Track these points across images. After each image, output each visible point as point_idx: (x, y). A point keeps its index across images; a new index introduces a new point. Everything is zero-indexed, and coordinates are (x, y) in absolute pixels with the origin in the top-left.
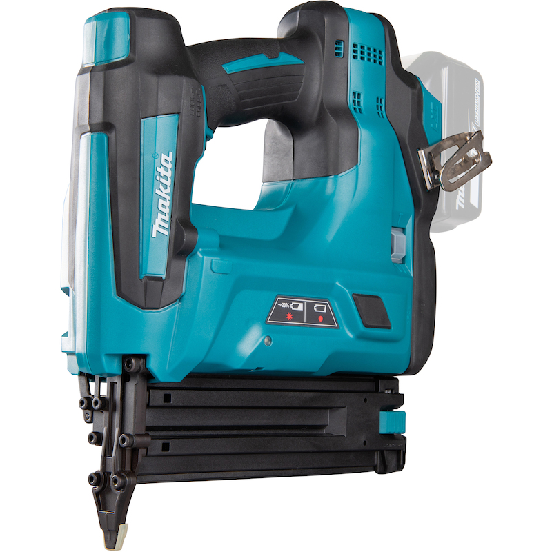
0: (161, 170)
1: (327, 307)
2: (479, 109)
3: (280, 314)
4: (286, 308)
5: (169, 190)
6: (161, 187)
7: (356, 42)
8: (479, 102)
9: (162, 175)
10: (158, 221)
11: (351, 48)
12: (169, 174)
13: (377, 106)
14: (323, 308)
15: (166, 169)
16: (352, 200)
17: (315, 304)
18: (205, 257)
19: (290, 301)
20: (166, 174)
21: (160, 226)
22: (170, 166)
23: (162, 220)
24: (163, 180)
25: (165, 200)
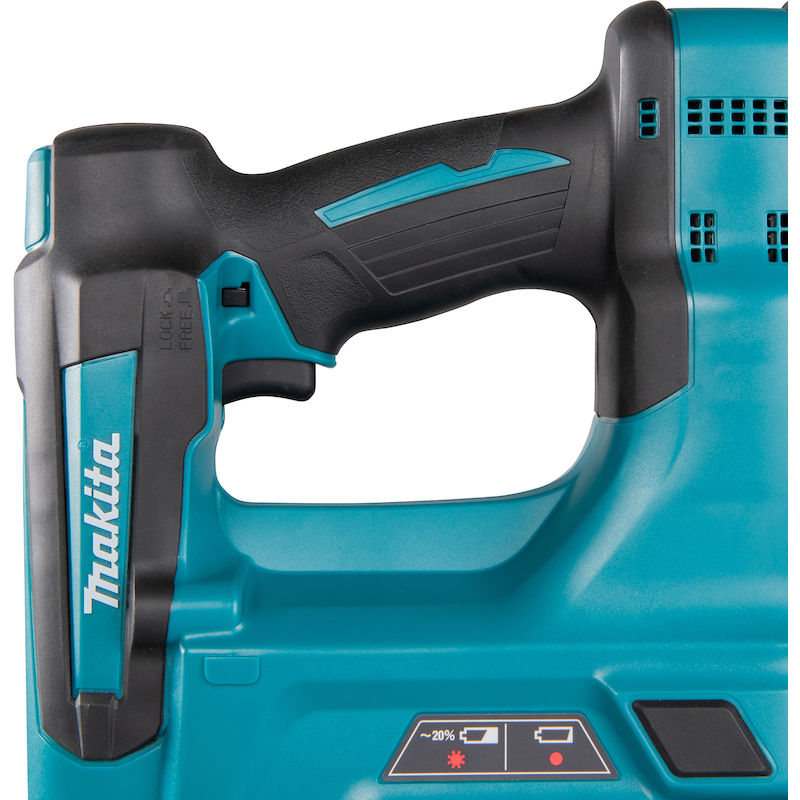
0: (95, 475)
1: (576, 726)
4: (446, 743)
5: (115, 513)
6: (96, 509)
7: (695, 96)
9: (96, 483)
10: (94, 580)
11: (681, 112)
12: (114, 480)
13: (770, 233)
14: (564, 735)
15: (106, 471)
16: (668, 471)
17: (536, 726)
18: (192, 651)
19: (461, 727)
20: (106, 480)
21: (99, 589)
22: (114, 463)
23: (103, 576)
24: (98, 495)
25: (108, 534)
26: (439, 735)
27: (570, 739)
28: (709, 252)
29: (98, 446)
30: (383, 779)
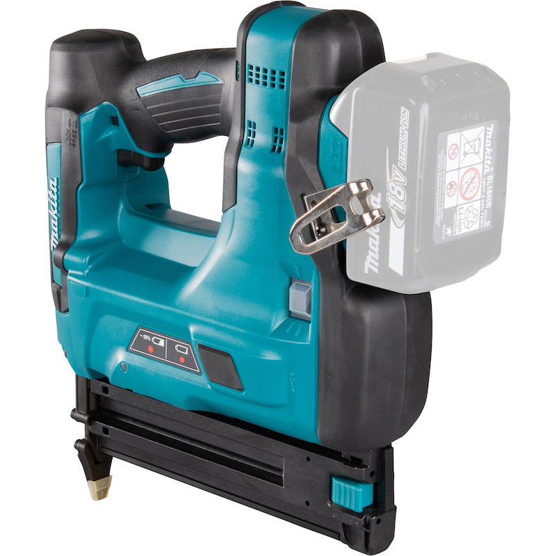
1: (189, 349)
2: (405, 148)
3: (141, 345)
4: (147, 341)
7: (251, 63)
13: (275, 137)
14: (184, 350)
17: (176, 343)
18: (70, 277)
19: (152, 335)
22: (55, 190)
23: (55, 237)
24: (52, 202)
26: (146, 337)
27: (186, 353)
28: (252, 142)
30: (128, 350)
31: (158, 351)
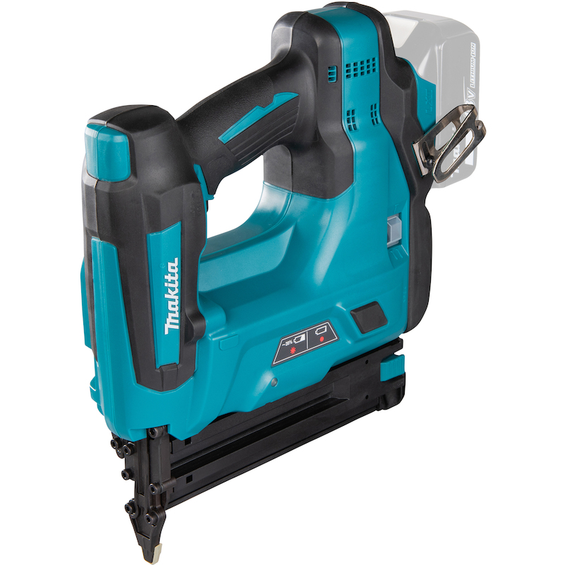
0: (169, 277)
1: (328, 327)
2: (474, 71)
3: (285, 352)
4: (290, 345)
5: (177, 291)
6: (170, 291)
7: (349, 62)
8: (474, 64)
9: (169, 281)
10: (169, 320)
11: (344, 69)
12: (176, 277)
13: (372, 113)
14: (324, 329)
15: (173, 275)
16: (349, 218)
17: (315, 329)
18: (214, 339)
19: (293, 338)
20: (173, 278)
21: (171, 323)
22: (176, 270)
23: (173, 318)
24: (170, 285)
25: (174, 300)
26: (288, 343)
27: (326, 331)
28: (354, 125)
29: (170, 265)
30: (273, 366)
31: (301, 346)
